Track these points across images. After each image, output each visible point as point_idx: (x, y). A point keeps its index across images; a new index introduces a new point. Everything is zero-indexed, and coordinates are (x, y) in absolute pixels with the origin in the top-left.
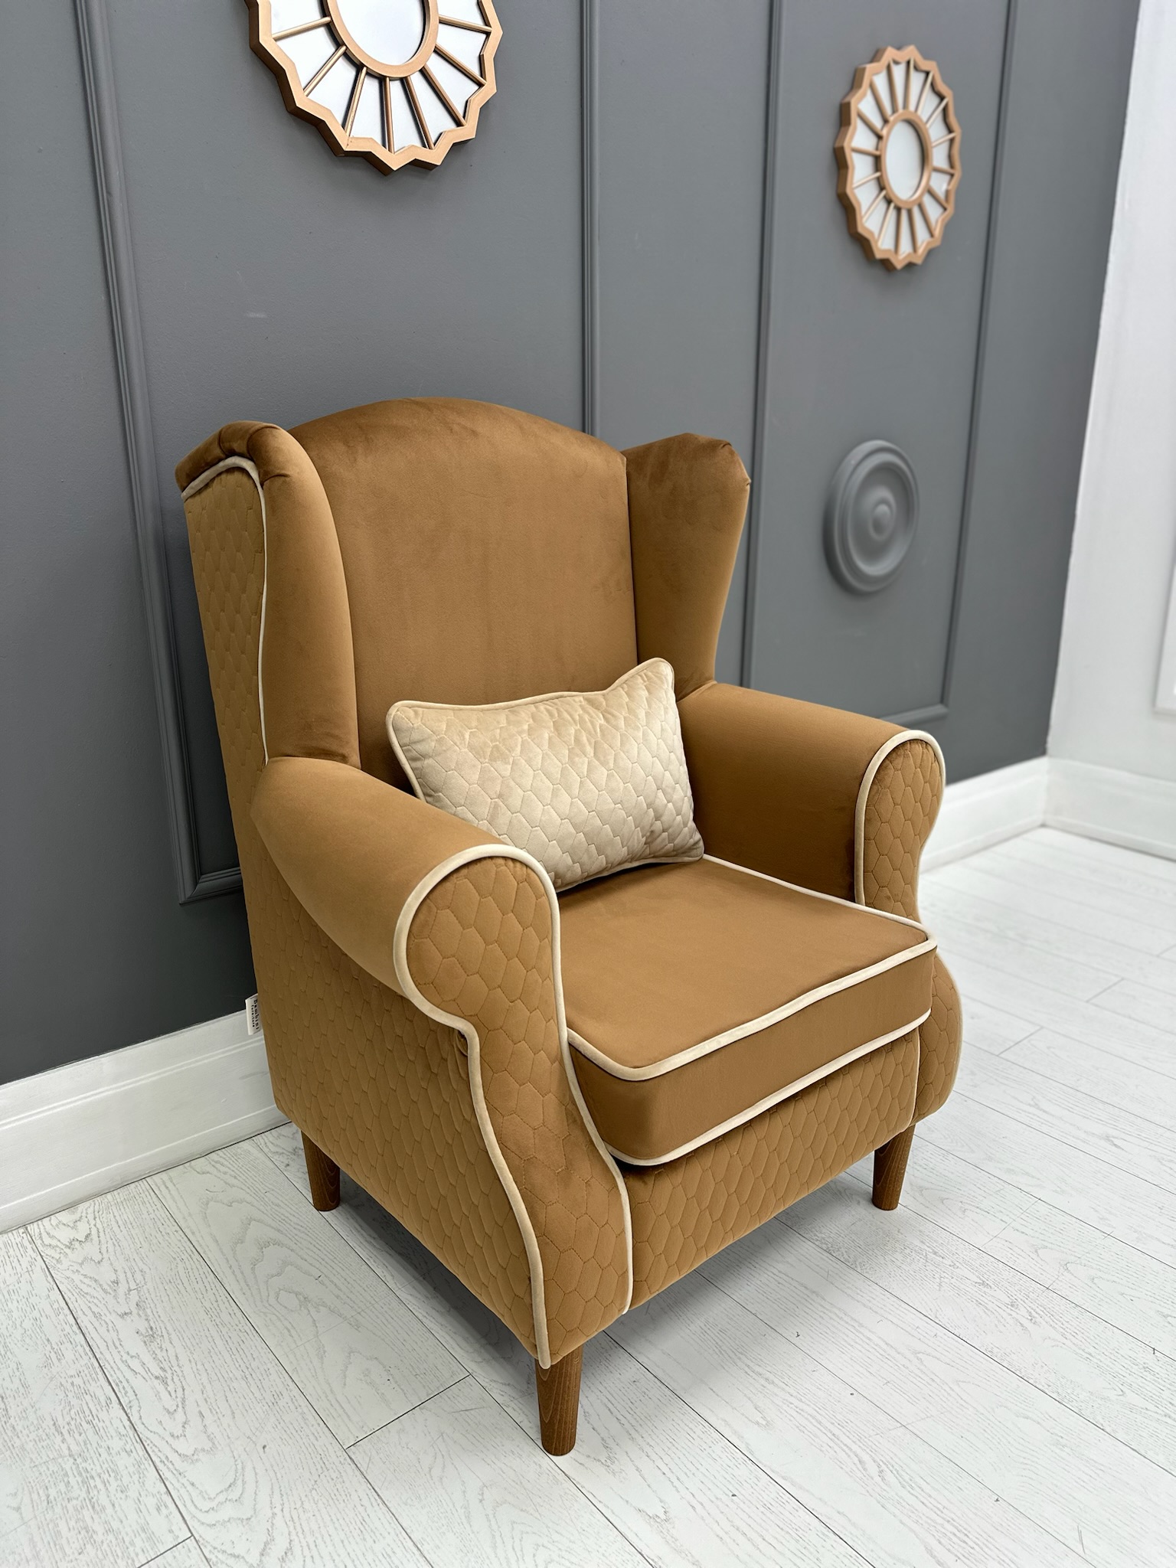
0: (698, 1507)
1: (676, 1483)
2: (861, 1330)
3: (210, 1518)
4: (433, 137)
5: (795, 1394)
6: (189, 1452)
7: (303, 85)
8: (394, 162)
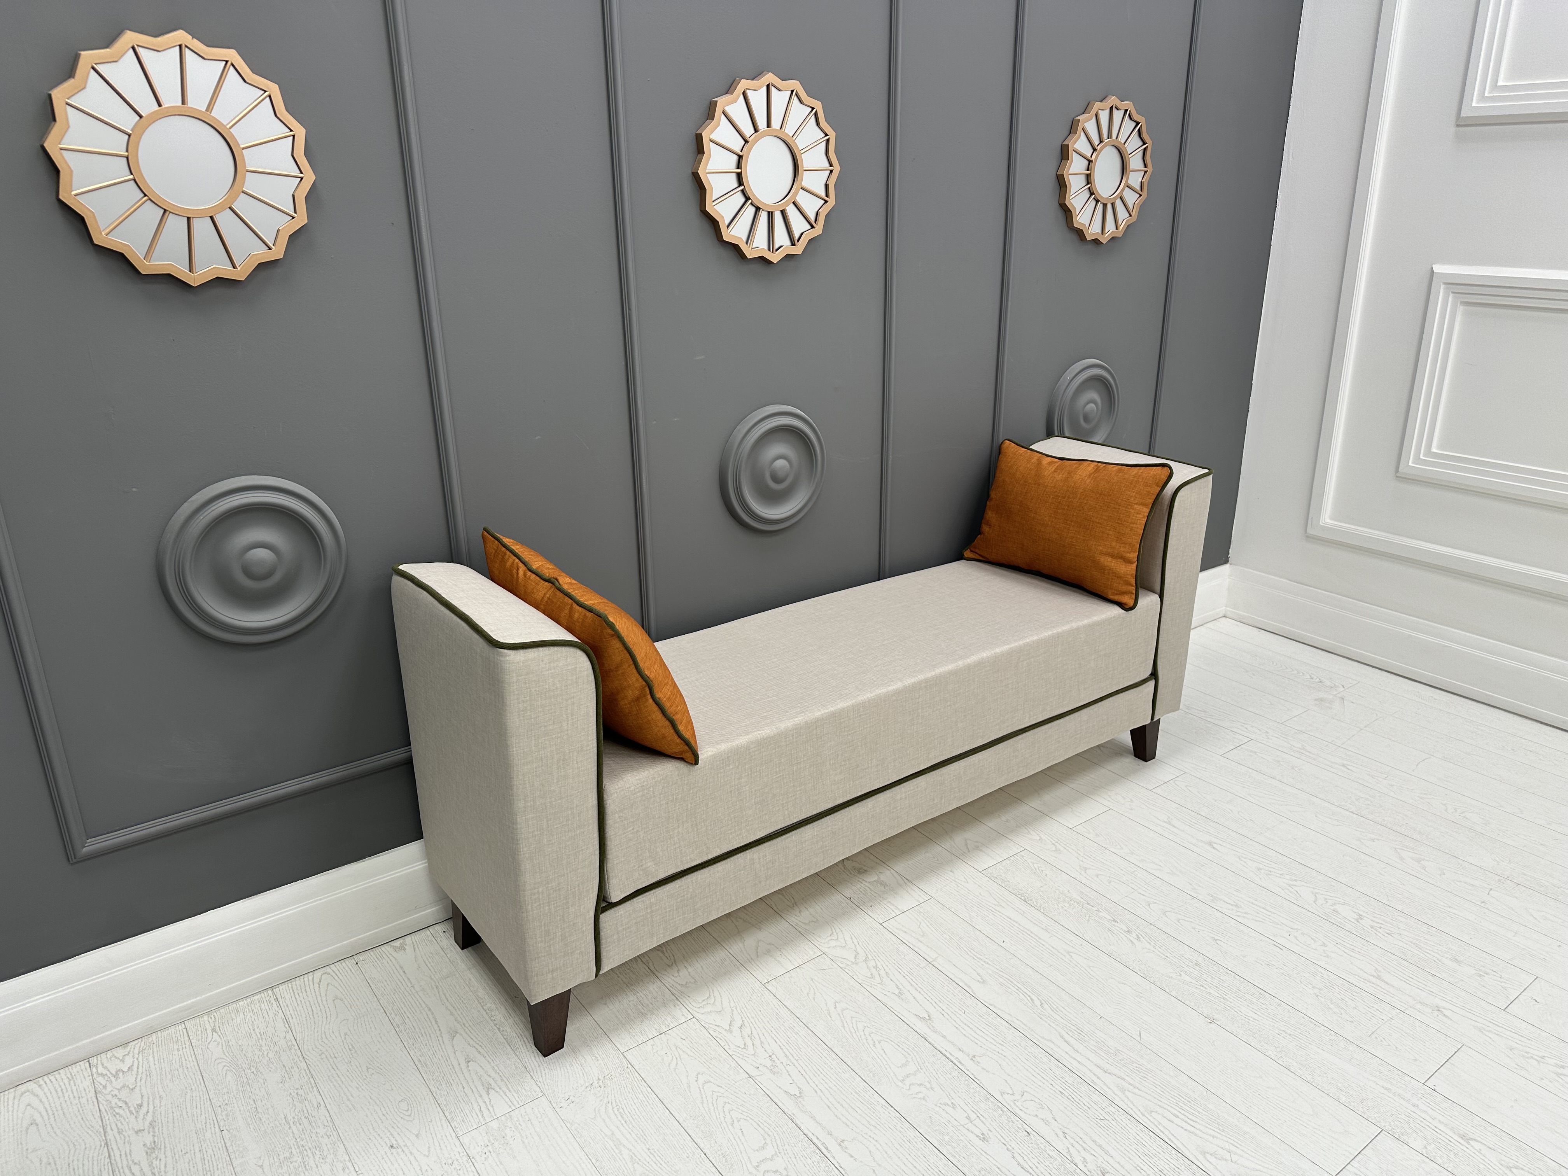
0: (945, 1015)
1: (934, 1004)
2: (1040, 941)
3: (702, 1010)
4: (797, 236)
5: (999, 969)
6: (684, 983)
7: (727, 223)
8: (775, 258)
